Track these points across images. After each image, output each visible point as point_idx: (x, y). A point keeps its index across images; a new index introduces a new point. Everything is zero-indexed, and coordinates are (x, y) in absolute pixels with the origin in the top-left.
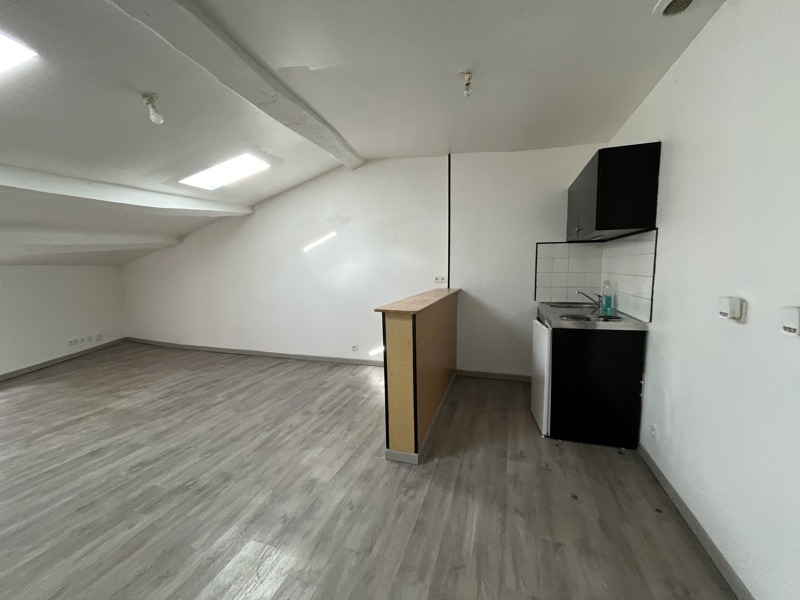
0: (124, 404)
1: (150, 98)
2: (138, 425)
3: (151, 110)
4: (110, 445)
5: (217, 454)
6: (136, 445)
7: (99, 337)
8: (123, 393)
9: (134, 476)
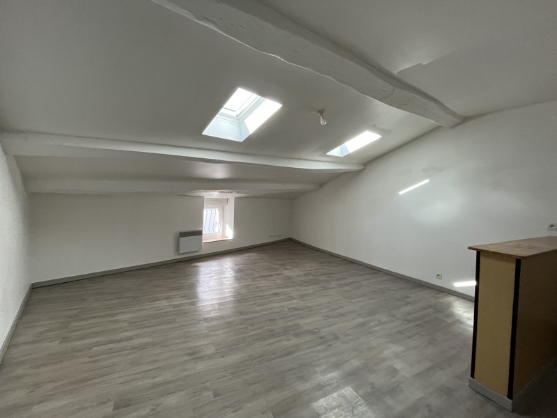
0: (287, 273)
1: (321, 112)
2: (293, 287)
3: (321, 118)
4: (281, 293)
5: (331, 320)
6: (291, 297)
7: (280, 236)
8: (288, 267)
9: (290, 313)
